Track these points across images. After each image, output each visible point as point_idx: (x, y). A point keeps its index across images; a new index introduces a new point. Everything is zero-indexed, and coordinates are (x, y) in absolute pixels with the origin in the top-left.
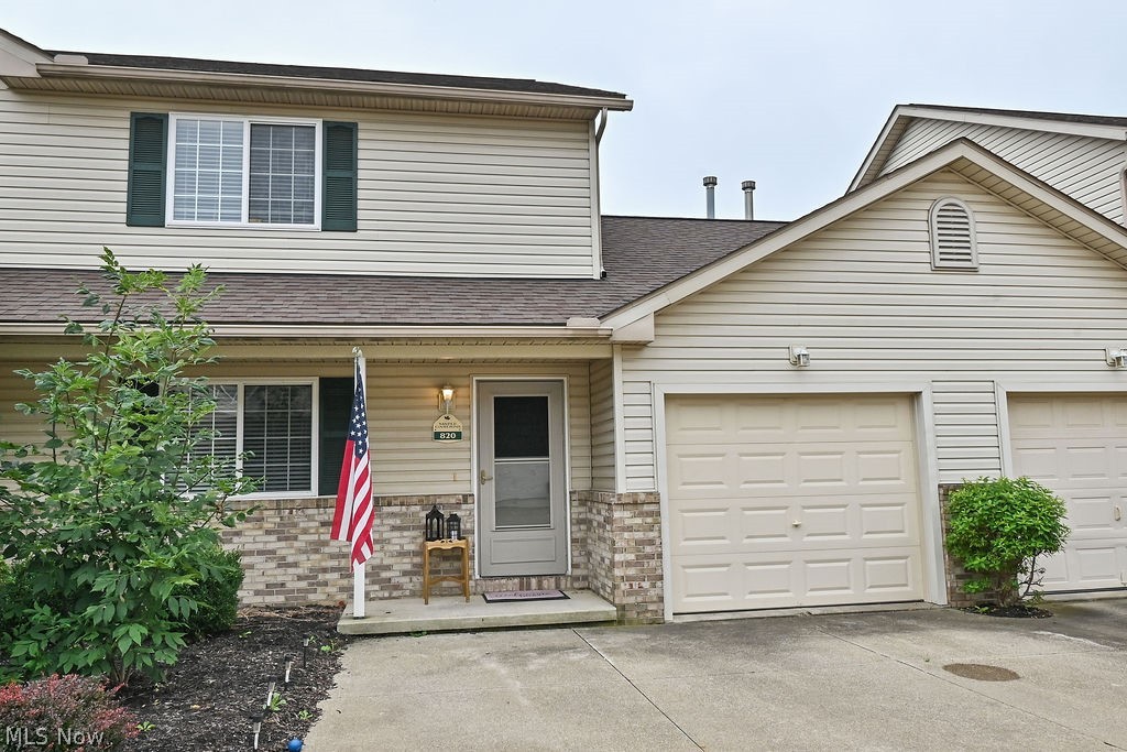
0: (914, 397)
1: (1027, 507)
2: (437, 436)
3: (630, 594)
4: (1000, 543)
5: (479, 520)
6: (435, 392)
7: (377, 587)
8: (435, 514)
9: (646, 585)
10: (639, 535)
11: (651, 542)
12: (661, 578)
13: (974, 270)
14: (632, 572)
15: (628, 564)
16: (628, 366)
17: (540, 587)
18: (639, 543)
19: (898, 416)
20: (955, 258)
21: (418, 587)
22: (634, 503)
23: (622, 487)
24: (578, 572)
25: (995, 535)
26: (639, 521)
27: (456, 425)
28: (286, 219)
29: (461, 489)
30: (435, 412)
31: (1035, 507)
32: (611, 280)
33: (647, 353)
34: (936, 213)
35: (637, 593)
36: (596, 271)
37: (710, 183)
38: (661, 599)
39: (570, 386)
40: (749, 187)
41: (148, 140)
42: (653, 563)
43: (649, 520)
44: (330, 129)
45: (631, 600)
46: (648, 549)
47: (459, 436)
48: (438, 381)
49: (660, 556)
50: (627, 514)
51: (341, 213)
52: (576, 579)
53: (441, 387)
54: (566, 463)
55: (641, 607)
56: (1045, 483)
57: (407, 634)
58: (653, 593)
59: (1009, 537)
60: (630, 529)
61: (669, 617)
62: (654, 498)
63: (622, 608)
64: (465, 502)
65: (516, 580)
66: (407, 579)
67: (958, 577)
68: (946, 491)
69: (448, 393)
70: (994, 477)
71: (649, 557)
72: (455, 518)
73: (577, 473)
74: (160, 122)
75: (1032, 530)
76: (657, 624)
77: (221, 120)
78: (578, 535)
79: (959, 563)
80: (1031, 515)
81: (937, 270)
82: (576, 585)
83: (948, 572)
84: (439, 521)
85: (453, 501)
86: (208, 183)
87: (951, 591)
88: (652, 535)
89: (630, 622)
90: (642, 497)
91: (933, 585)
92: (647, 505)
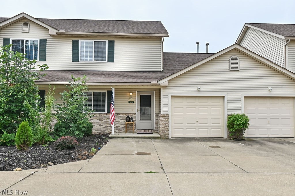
0: (224, 97)
1: (240, 119)
2: (129, 102)
3: (162, 133)
4: (234, 126)
5: (137, 118)
6: (129, 94)
7: (117, 130)
8: (128, 117)
9: (166, 131)
10: (165, 122)
11: (167, 124)
12: (169, 130)
13: (238, 71)
14: (163, 129)
15: (162, 127)
16: (164, 90)
17: (148, 132)
18: (164, 123)
19: (221, 100)
20: (234, 68)
21: (125, 130)
22: (164, 116)
23: (162, 113)
26: (165, 119)
27: (133, 100)
28: (101, 60)
29: (133, 112)
30: (129, 98)
31: (241, 120)
33: (168, 88)
34: (231, 59)
35: (164, 133)
38: (168, 134)
39: (155, 93)
40: (207, 44)
41: (76, 44)
42: (167, 127)
43: (167, 119)
44: (109, 42)
45: (163, 134)
46: (166, 125)
47: (133, 102)
48: (130, 91)
49: (169, 126)
50: (162, 118)
51: (111, 59)
52: (155, 130)
53: (130, 93)
54: (154, 108)
55: (164, 136)
56: (247, 115)
57: (121, 138)
58: (167, 133)
59: (236, 125)
60: (163, 121)
61: (170, 138)
62: (168, 115)
63: (161, 135)
64: (134, 115)
65: (144, 130)
66: (123, 129)
67: (230, 133)
69: (131, 94)
70: (240, 113)
71: (166, 126)
72: (132, 118)
73: (156, 110)
74: (78, 41)
75: (240, 124)
76: (168, 138)
77: (89, 41)
78: (156, 122)
79: (229, 130)
80: (241, 121)
81: (230, 71)
83: (228, 132)
85: (132, 115)
86: (86, 53)
87: (228, 136)
88: (167, 122)
89: (162, 138)
90: (165, 115)
91: (225, 134)
92: (166, 117)
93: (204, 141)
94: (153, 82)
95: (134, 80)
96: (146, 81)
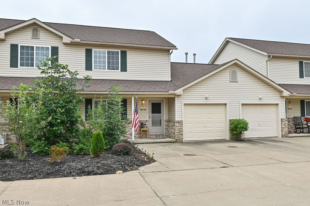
0: (226, 104)
1: (243, 123)
2: (141, 110)
3: (177, 137)
4: (238, 129)
5: (149, 124)
6: (141, 102)
8: (142, 124)
9: (180, 136)
10: (179, 128)
11: (181, 129)
12: (183, 135)
13: (237, 82)
14: (178, 134)
15: (177, 132)
16: (178, 99)
17: (159, 137)
18: (179, 129)
19: (223, 107)
20: (234, 80)
21: (139, 137)
22: (178, 122)
23: (177, 119)
24: (166, 134)
25: (238, 128)
26: (179, 125)
27: (145, 108)
28: (114, 69)
29: (146, 119)
30: (141, 105)
31: (244, 123)
32: (173, 81)
33: (181, 96)
34: (231, 72)
35: (179, 137)
36: (170, 80)
37: (187, 54)
38: (183, 138)
39: (165, 101)
40: (195, 55)
41: (89, 53)
42: (181, 132)
43: (181, 125)
44: (122, 52)
45: (178, 138)
46: (181, 130)
47: (145, 110)
48: (141, 100)
49: (183, 131)
50: (177, 124)
51: (124, 69)
52: (166, 135)
53: (142, 101)
54: (164, 115)
55: (179, 140)
56: (246, 119)
57: (142, 143)
58: (181, 137)
59: (240, 128)
60: (178, 127)
61: (184, 141)
62: (182, 121)
63: (176, 140)
64: (147, 122)
65: (155, 136)
66: (137, 135)
67: (231, 135)
68: (230, 120)
69: (143, 102)
70: (238, 118)
71: (181, 131)
72: (145, 124)
73: (166, 117)
74: (91, 50)
75: (243, 127)
76: (182, 142)
77: (102, 50)
78: (166, 128)
79: (232, 133)
80: (243, 125)
81: (231, 82)
82: (166, 136)
83: (230, 134)
84: (142, 125)
85: (144, 121)
86: (100, 62)
87: (230, 137)
88: (181, 128)
89: (178, 142)
90: (180, 121)
91: (227, 136)
92: (180, 122)
93: (214, 143)
94: (171, 92)
95: (152, 90)
96: (163, 90)
